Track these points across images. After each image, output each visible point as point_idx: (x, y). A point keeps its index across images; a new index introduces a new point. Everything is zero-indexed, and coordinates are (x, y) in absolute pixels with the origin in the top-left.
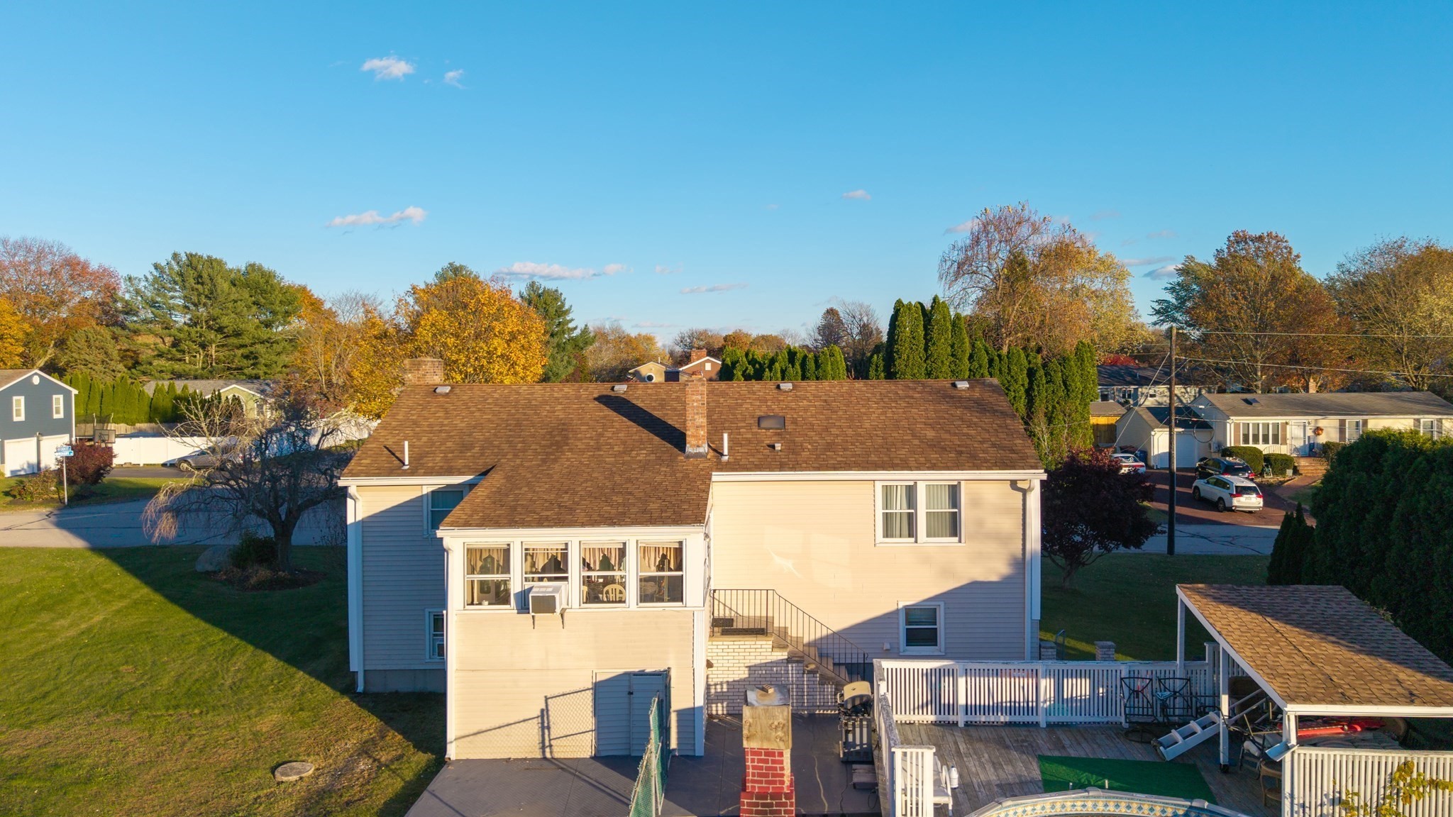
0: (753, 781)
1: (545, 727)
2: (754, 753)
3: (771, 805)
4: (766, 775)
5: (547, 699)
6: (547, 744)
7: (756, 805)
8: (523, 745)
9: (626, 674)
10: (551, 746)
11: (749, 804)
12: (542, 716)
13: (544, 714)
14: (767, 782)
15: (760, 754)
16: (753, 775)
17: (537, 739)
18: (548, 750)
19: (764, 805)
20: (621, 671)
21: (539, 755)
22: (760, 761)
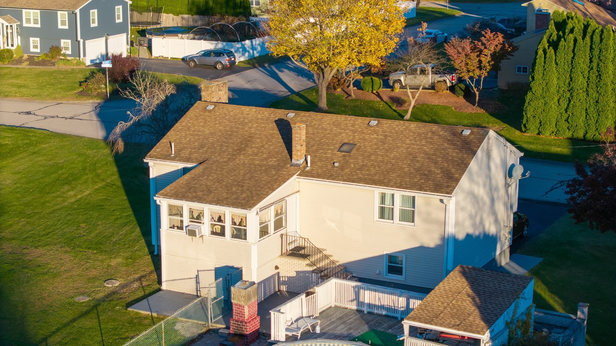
0: (235, 315)
1: (198, 283)
2: (236, 305)
3: (240, 325)
4: (239, 314)
5: (198, 271)
6: (198, 289)
7: (235, 324)
8: (189, 288)
9: (226, 267)
10: (200, 291)
11: (233, 323)
12: (197, 278)
13: (197, 277)
14: (240, 316)
15: (237, 306)
16: (235, 312)
17: (195, 287)
18: (199, 292)
19: (238, 324)
20: (224, 265)
21: (195, 294)
22: (237, 308)
